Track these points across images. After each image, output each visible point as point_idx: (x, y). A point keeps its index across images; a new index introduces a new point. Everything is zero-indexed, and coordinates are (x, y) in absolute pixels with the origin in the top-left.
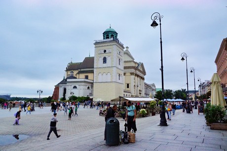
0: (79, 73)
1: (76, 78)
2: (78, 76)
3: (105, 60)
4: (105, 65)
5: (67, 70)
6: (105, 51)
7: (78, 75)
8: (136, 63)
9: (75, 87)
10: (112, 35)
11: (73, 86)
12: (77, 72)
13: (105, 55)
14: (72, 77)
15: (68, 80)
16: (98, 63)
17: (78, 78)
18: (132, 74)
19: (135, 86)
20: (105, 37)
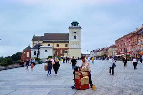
0: (44, 42)
3: (75, 37)
4: (75, 40)
5: (34, 40)
6: (75, 33)
11: (45, 50)
13: (75, 35)
15: (41, 47)
16: (71, 38)
17: (43, 45)
20: (74, 25)
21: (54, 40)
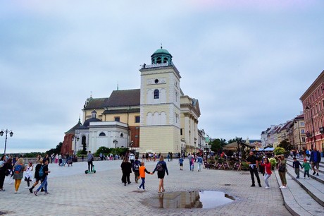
0: (105, 113)
1: (101, 121)
2: (103, 118)
3: (156, 94)
4: (157, 101)
5: (86, 109)
6: (157, 81)
7: (104, 116)
8: (190, 99)
9: (102, 134)
10: (165, 59)
11: (99, 133)
12: (102, 111)
13: (156, 87)
14: (95, 120)
15: (91, 124)
16: (146, 98)
17: (103, 120)
18: (186, 114)
19: (190, 132)
20: (156, 60)
21: (130, 106)
